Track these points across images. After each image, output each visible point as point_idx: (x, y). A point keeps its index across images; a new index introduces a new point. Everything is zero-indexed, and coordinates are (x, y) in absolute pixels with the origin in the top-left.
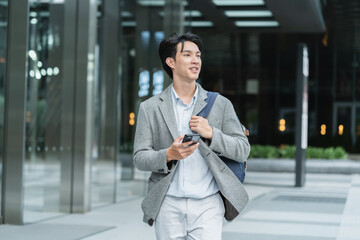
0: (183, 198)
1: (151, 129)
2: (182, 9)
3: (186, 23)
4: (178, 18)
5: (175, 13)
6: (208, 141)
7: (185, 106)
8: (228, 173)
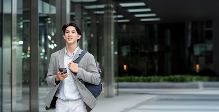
0: (66, 100)
1: (54, 66)
2: (112, 14)
3: (116, 21)
4: (110, 19)
5: (109, 17)
6: (75, 74)
7: (70, 56)
8: (85, 90)
